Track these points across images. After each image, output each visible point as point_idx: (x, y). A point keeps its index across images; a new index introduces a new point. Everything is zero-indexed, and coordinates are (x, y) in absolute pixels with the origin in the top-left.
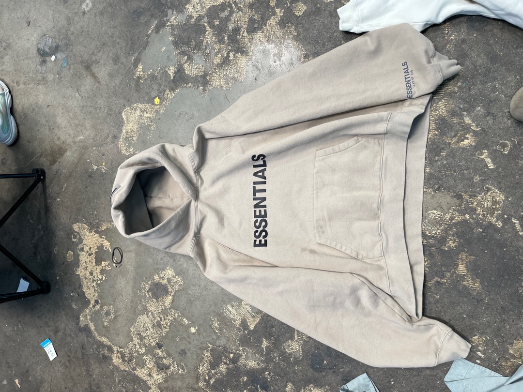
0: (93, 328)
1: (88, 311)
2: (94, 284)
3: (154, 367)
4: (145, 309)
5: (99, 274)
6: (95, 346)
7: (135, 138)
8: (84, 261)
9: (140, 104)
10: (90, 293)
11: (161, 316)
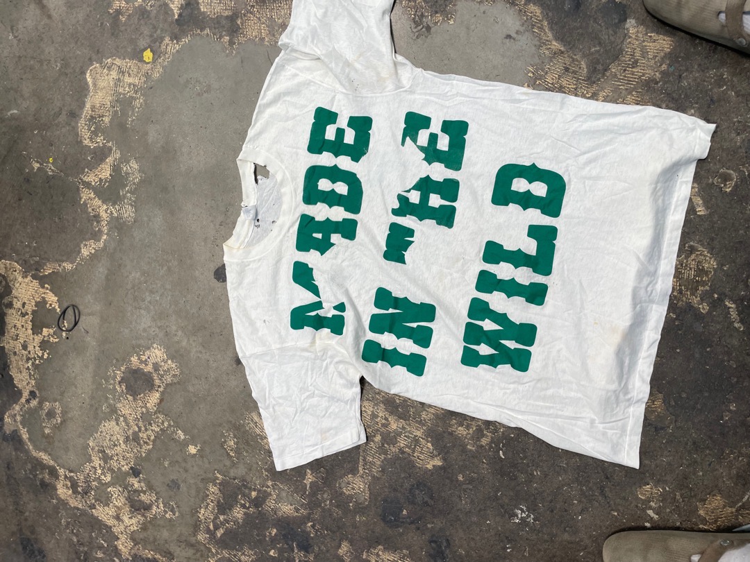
0: (25, 436)
1: (17, 408)
2: (30, 364)
3: (125, 504)
4: (114, 410)
5: (37, 348)
6: (29, 466)
7: (107, 120)
8: (12, 325)
9: (117, 59)
10: (22, 379)
11: (141, 424)
